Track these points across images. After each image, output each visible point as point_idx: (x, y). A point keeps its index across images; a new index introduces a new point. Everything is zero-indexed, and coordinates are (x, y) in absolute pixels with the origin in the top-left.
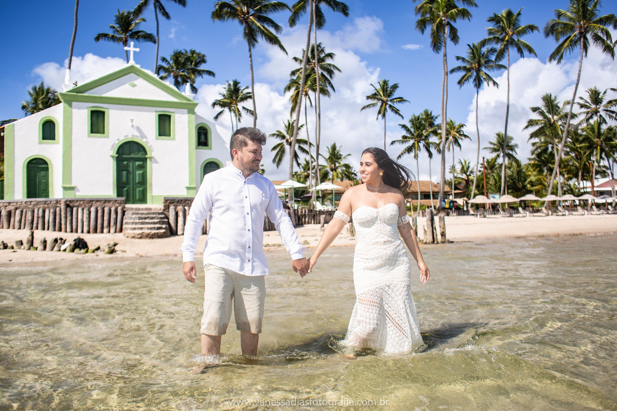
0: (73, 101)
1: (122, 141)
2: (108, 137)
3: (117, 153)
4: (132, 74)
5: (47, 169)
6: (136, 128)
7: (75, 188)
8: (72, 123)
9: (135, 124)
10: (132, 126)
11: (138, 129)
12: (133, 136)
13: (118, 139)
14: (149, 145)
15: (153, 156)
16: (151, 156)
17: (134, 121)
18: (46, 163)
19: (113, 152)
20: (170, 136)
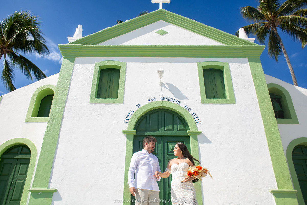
0: (77, 56)
1: (144, 106)
2: (122, 103)
3: (137, 127)
4: (161, 21)
5: (27, 162)
6: (167, 86)
7: (55, 194)
8: (70, 85)
9: (165, 80)
10: (162, 84)
11: (172, 88)
12: (163, 99)
13: (138, 106)
14: (191, 112)
15: (199, 130)
16: (195, 131)
17: (164, 75)
18: (29, 152)
19: (129, 127)
20: (224, 97)
